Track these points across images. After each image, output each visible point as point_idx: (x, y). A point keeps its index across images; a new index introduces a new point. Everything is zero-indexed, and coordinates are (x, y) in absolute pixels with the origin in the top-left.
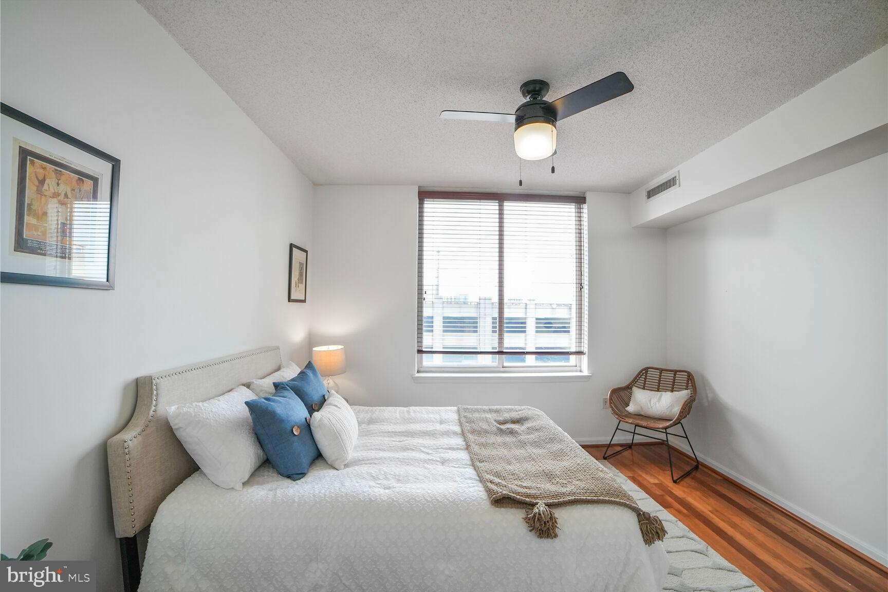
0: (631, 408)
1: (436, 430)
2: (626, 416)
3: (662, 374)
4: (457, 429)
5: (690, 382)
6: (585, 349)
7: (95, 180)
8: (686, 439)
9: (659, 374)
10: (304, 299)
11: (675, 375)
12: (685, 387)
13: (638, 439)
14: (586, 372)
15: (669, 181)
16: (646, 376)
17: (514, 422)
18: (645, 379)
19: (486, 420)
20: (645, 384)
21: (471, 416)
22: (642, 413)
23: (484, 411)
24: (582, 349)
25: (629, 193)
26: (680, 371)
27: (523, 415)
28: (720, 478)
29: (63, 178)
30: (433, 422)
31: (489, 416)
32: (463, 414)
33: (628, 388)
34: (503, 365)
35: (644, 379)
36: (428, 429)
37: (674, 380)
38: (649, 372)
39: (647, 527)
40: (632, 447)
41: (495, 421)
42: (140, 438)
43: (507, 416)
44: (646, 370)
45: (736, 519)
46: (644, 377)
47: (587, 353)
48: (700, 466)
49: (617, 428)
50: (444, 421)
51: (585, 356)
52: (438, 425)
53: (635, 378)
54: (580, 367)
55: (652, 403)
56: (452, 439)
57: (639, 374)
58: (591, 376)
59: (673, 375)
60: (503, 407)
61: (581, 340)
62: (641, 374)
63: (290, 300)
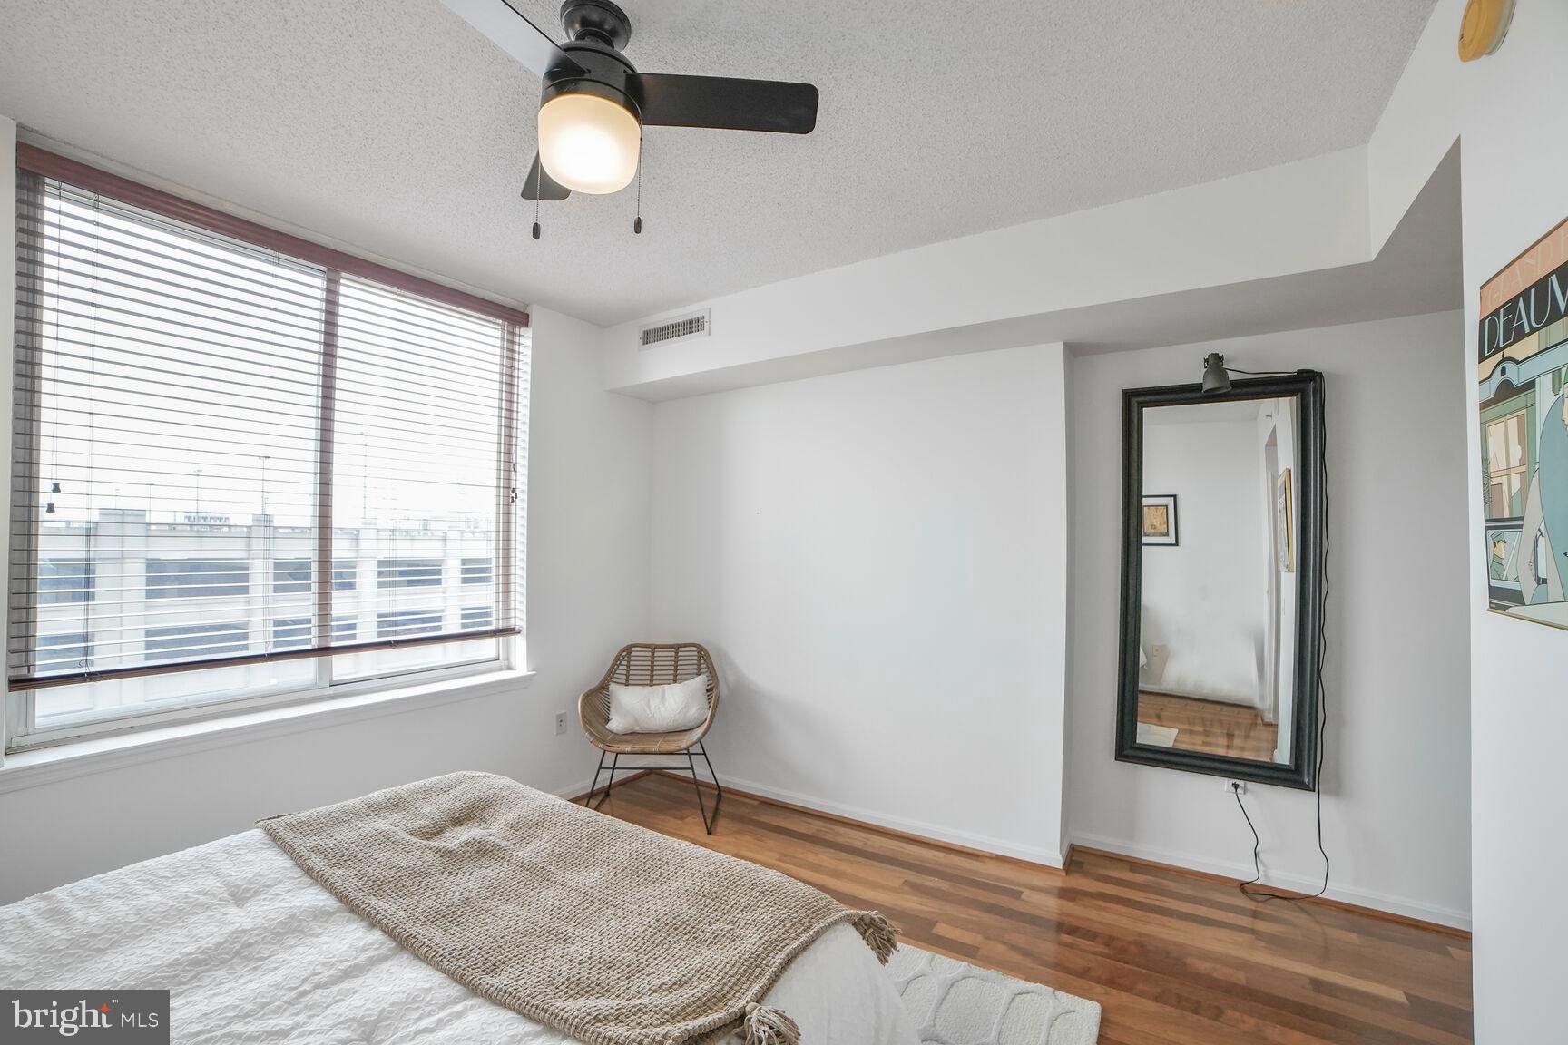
0: (616, 724)
1: (244, 931)
2: (613, 740)
3: (656, 654)
4: (317, 898)
5: (702, 661)
6: (519, 619)
8: (704, 756)
9: (650, 654)
11: (677, 653)
12: (695, 671)
13: (620, 776)
14: (521, 668)
15: (690, 322)
16: (629, 661)
17: (459, 820)
18: (628, 666)
19: (386, 840)
20: (628, 675)
21: (331, 843)
22: (637, 729)
23: (357, 814)
24: (512, 623)
25: (605, 327)
26: (685, 646)
27: (471, 797)
28: (756, 803)
30: (206, 907)
31: (385, 824)
32: (301, 844)
33: (603, 687)
34: (331, 681)
35: (625, 668)
36: (205, 943)
37: (676, 661)
38: (633, 654)
39: (876, 940)
40: (611, 792)
41: (411, 833)
43: (432, 810)
44: (628, 650)
45: (811, 857)
46: (625, 663)
47: (524, 631)
48: (723, 794)
49: (600, 767)
50: (247, 890)
51: (518, 636)
52: (233, 910)
53: (612, 667)
54: (508, 659)
55: (652, 708)
56: (324, 939)
57: (617, 659)
58: (534, 675)
59: (673, 654)
60: (404, 789)
61: (508, 605)
62: (620, 658)
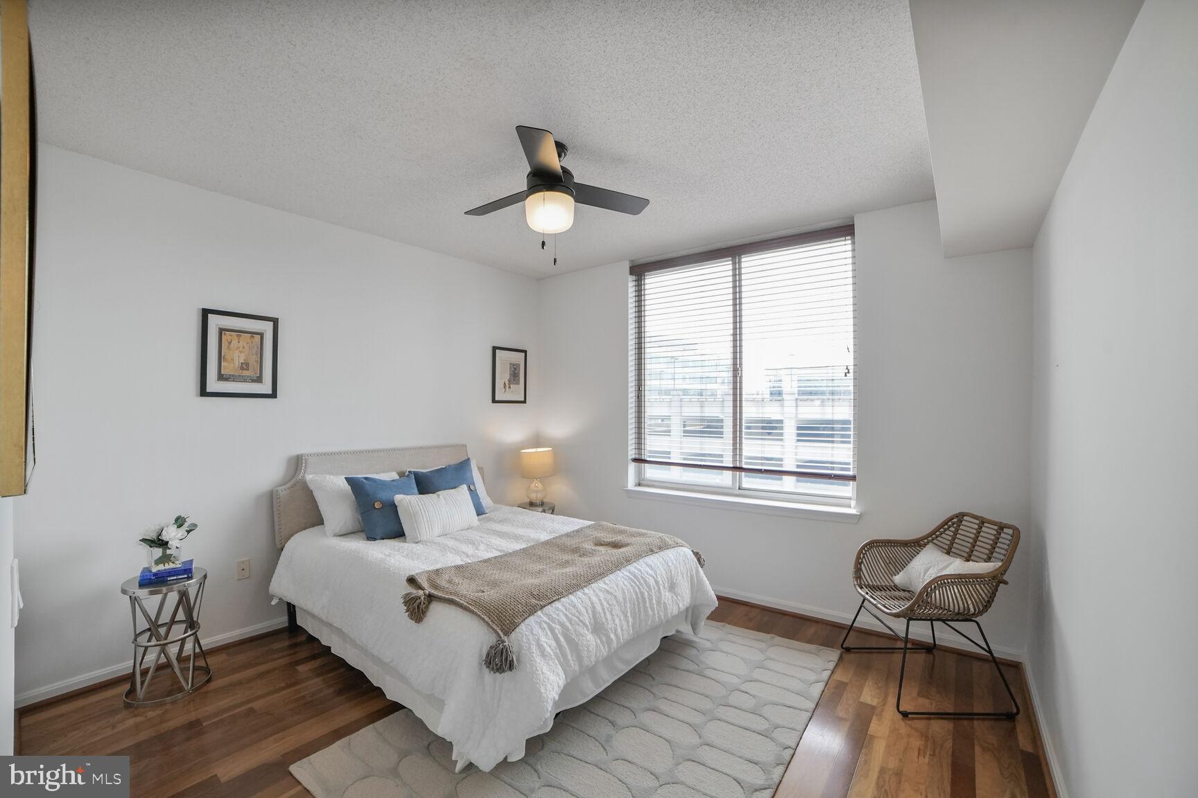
7: (262, 335)
9: (976, 527)
10: (523, 400)
11: (1000, 532)
14: (854, 510)
16: (957, 530)
18: (955, 533)
20: (952, 542)
26: (1009, 527)
29: (241, 338)
33: (920, 543)
35: (951, 534)
38: (963, 522)
41: (595, 540)
42: (288, 491)
44: (960, 517)
46: (953, 529)
57: (946, 523)
58: (859, 516)
59: (997, 533)
62: (950, 523)
63: (494, 401)
